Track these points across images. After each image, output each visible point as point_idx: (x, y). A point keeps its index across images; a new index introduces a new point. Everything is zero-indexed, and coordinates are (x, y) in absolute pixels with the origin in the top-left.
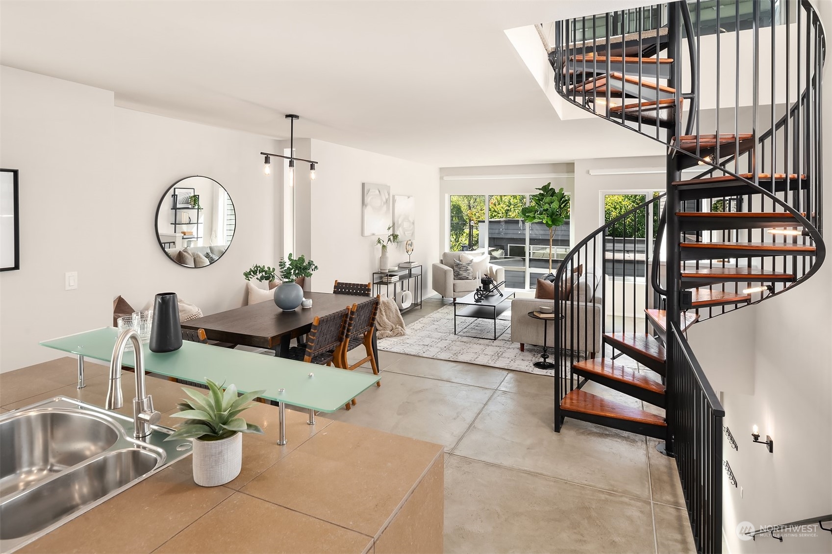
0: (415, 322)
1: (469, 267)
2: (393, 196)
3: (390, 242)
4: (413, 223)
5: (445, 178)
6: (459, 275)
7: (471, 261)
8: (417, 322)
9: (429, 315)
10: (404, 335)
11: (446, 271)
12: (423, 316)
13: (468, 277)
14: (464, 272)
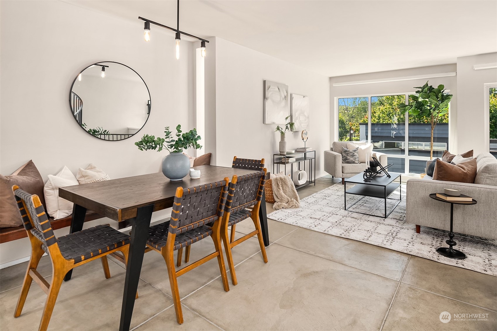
0: (309, 197)
1: (355, 154)
2: (291, 95)
3: (287, 129)
4: (308, 118)
5: (335, 85)
6: (347, 159)
7: (357, 149)
8: (311, 196)
9: (321, 191)
10: (298, 207)
11: (335, 155)
12: (316, 192)
13: (355, 162)
14: (351, 157)
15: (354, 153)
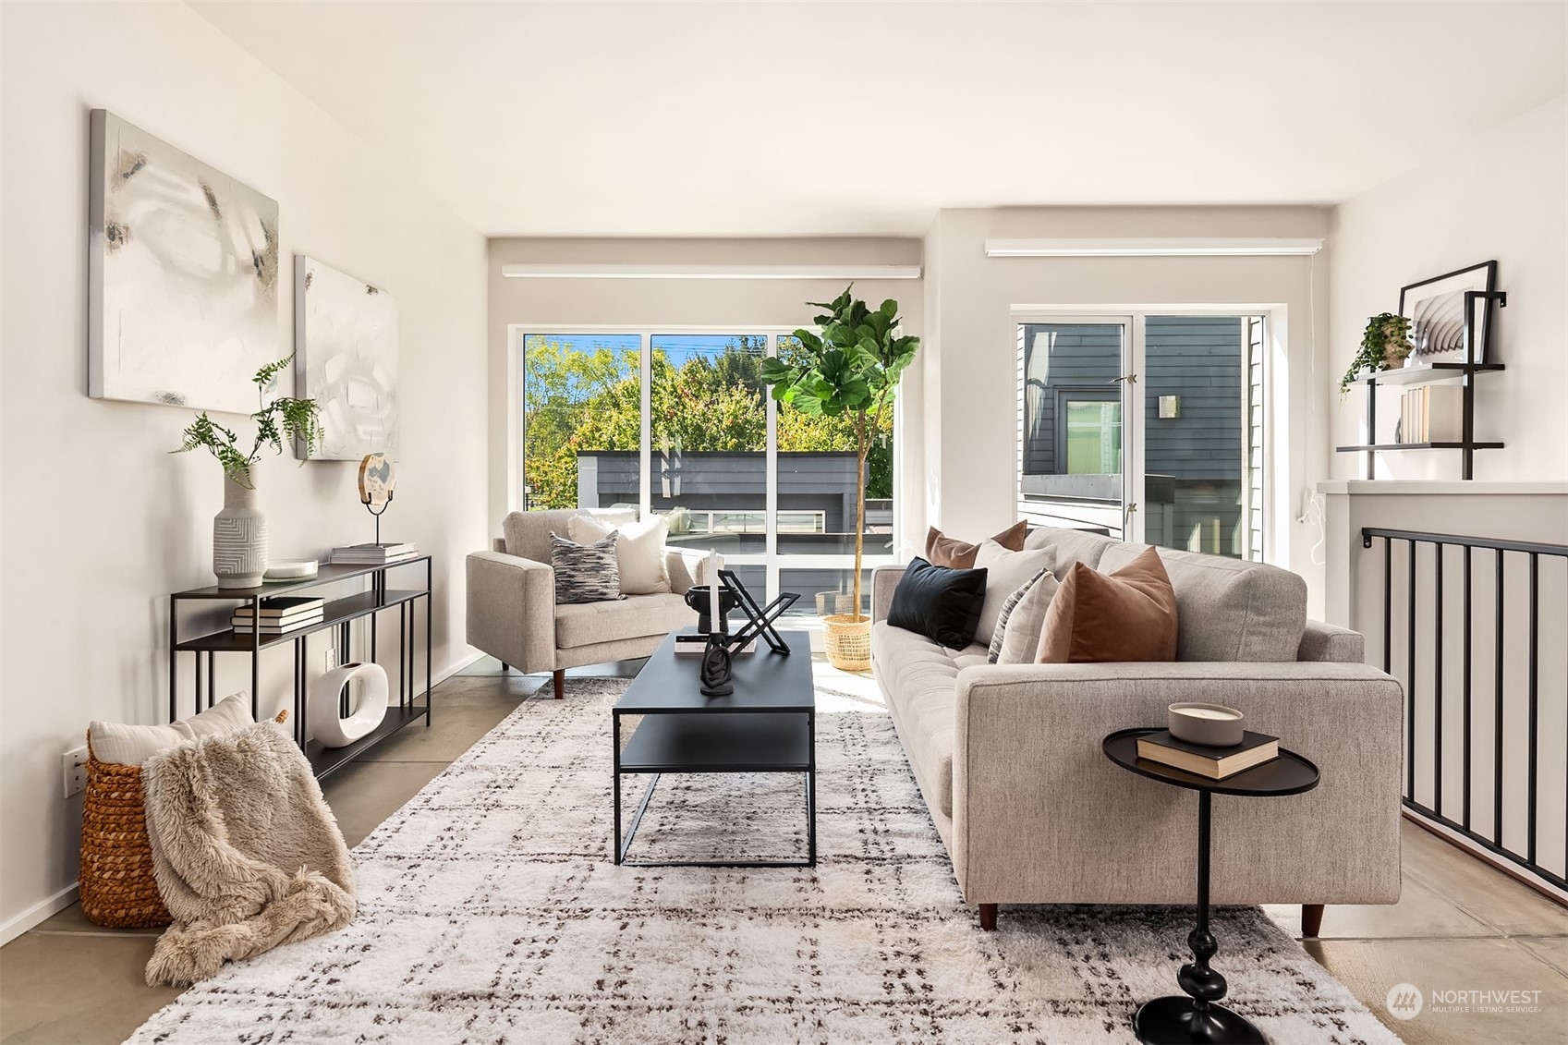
0: (406, 809)
1: (608, 559)
2: (296, 260)
5: (510, 272)
6: (572, 585)
7: (613, 536)
8: (415, 802)
10: (342, 920)
11: (527, 572)
13: (605, 594)
14: (591, 577)
15: (602, 558)
